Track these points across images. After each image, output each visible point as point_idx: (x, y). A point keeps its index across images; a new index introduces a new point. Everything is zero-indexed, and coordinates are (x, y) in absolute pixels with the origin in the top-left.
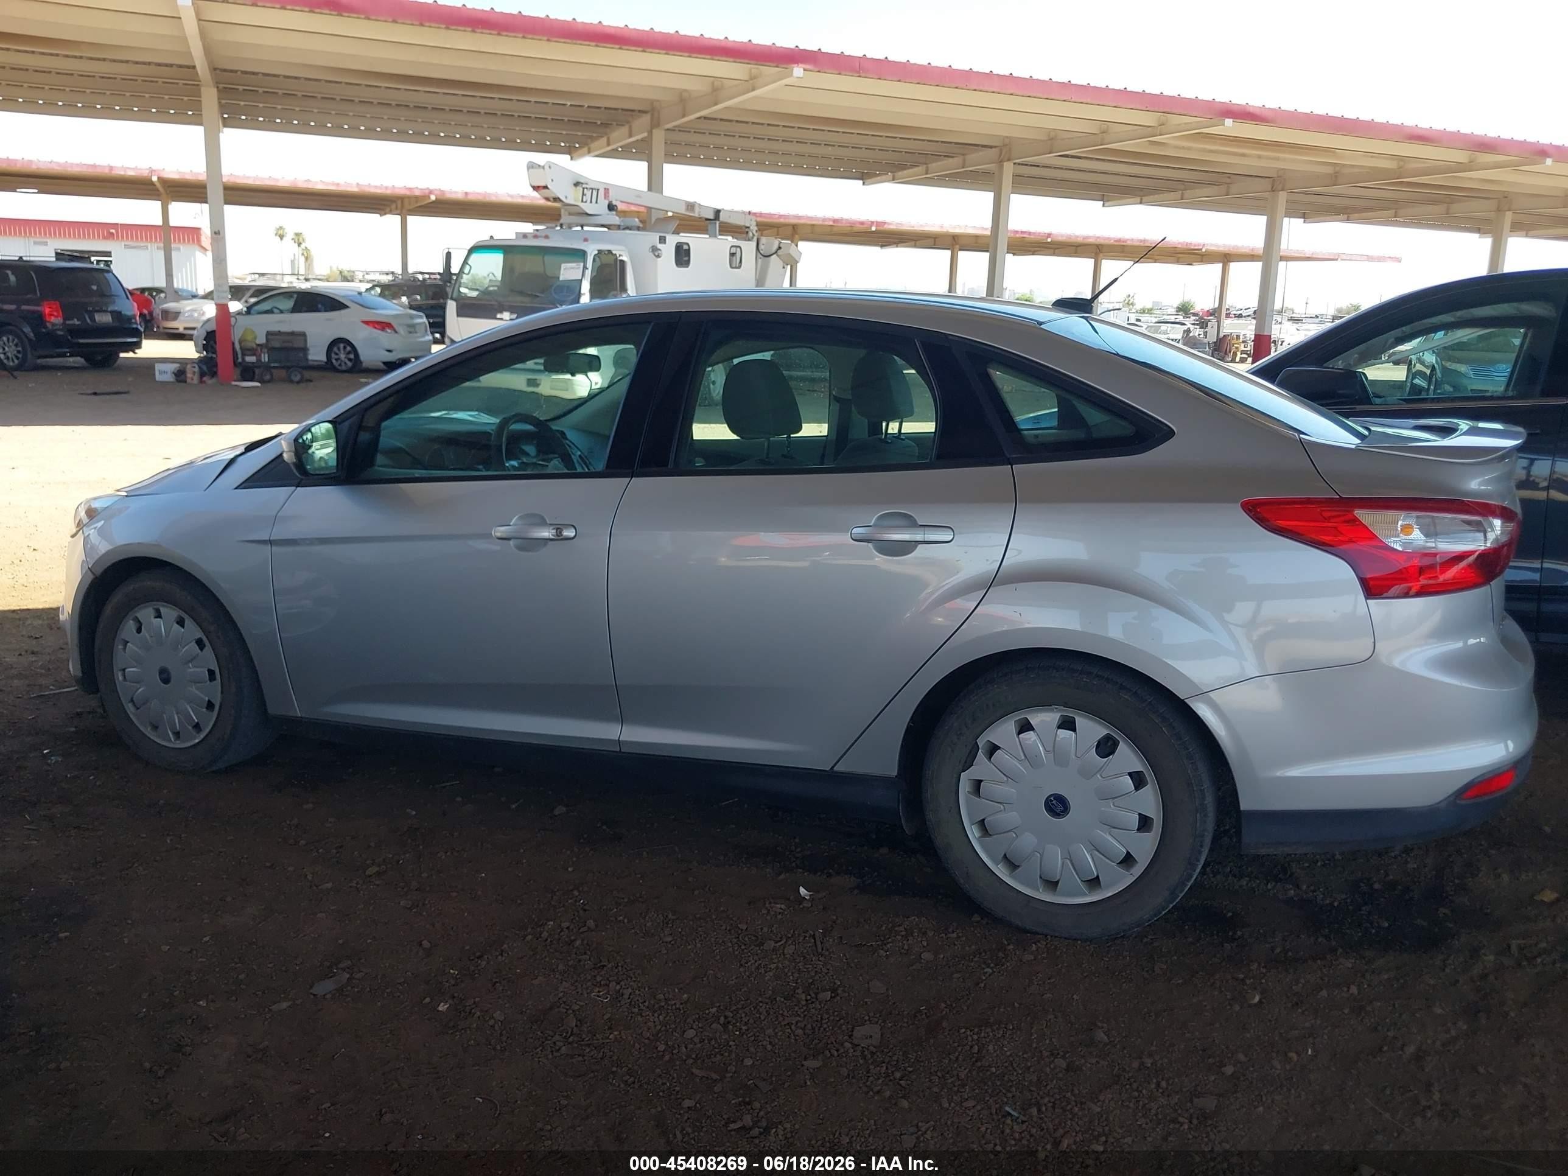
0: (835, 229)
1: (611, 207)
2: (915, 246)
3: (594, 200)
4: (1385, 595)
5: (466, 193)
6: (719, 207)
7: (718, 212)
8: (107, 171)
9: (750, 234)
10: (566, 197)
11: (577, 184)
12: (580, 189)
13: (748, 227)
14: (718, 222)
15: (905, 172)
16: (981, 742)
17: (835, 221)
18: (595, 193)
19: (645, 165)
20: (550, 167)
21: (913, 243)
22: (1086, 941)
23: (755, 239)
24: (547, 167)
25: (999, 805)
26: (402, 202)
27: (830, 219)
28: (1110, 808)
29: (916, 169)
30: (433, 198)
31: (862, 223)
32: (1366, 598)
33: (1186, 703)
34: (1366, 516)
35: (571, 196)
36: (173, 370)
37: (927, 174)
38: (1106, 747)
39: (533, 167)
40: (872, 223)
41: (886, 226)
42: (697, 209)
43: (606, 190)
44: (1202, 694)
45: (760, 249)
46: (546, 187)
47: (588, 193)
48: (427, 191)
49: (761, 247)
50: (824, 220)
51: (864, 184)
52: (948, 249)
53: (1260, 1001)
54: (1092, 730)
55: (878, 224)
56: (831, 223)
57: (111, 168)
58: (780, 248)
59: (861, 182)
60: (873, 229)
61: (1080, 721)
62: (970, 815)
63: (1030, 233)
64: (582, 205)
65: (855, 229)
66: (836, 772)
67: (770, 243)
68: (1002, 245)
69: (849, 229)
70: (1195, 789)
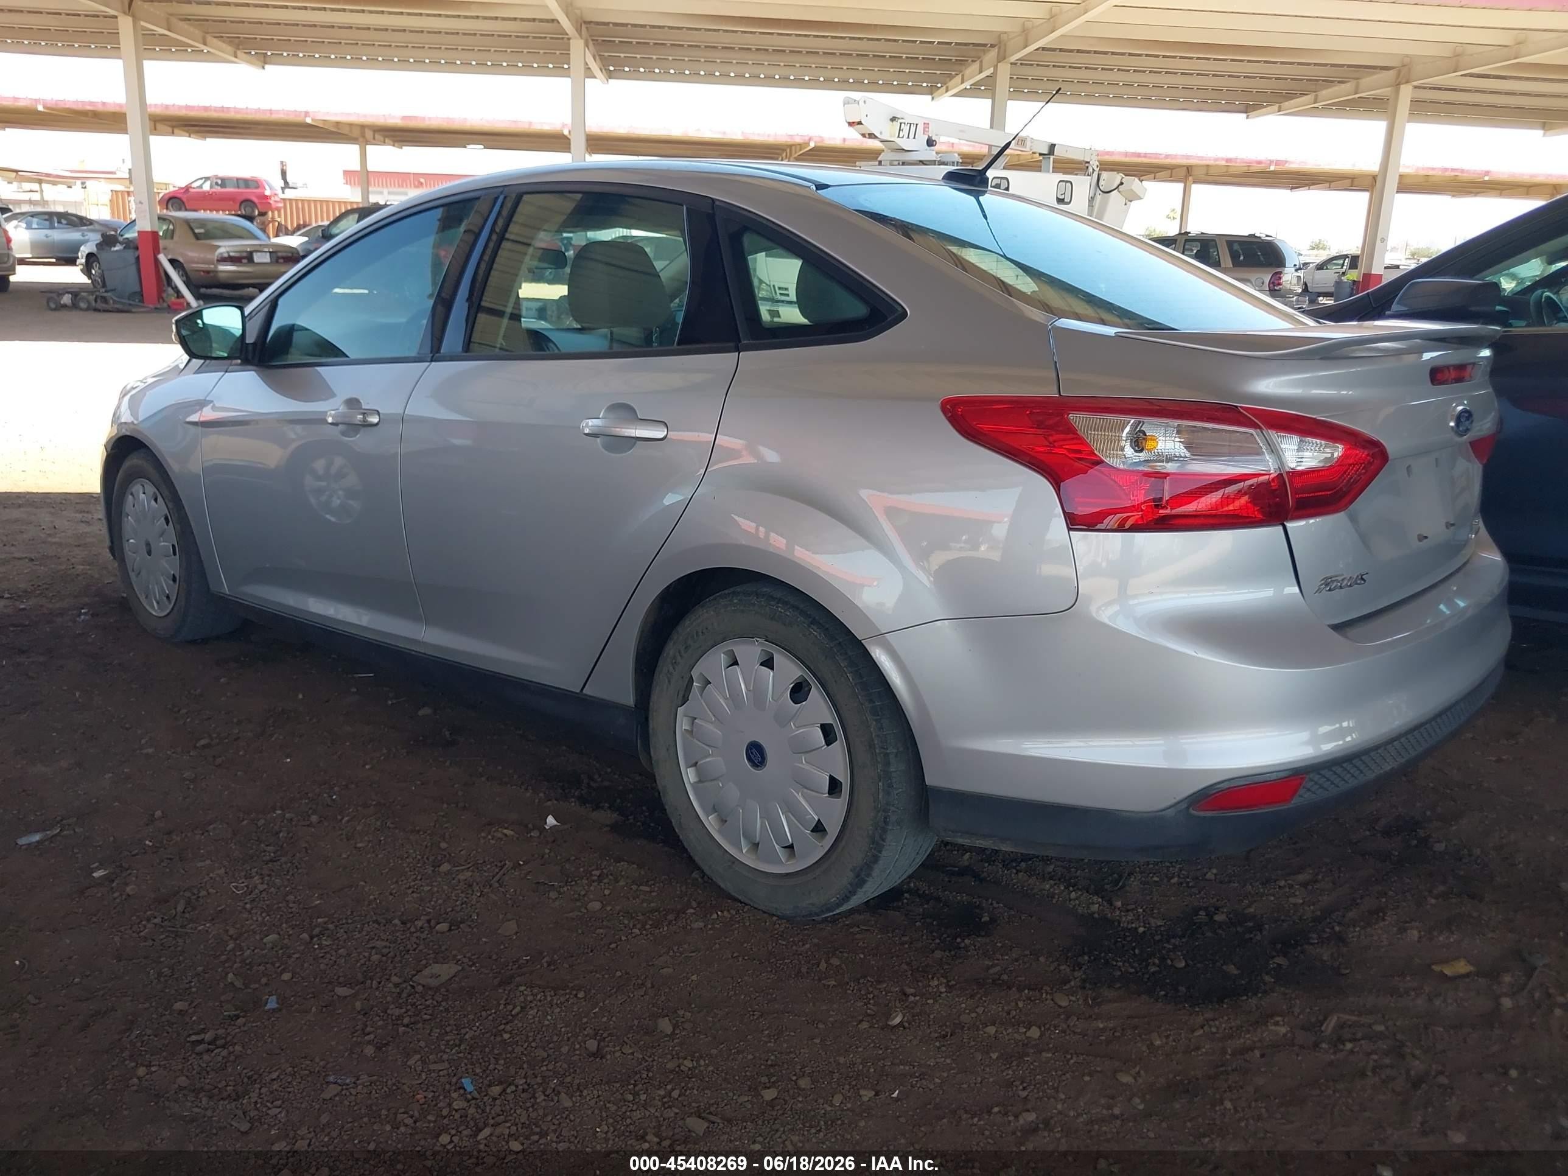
0: (1231, 170)
1: (930, 143)
2: (1330, 188)
3: (912, 135)
4: (1099, 527)
5: (844, 140)
6: (1054, 142)
7: (1052, 147)
8: (527, 126)
9: (1090, 170)
10: (881, 133)
11: (893, 119)
12: (897, 124)
13: (1089, 162)
14: (1052, 157)
15: (1292, 101)
16: (695, 673)
17: (1228, 160)
18: (913, 128)
19: (990, 101)
20: (865, 102)
21: (1327, 185)
22: (780, 918)
23: (1096, 174)
24: (861, 103)
25: (707, 748)
26: (791, 151)
27: (1223, 159)
28: (803, 763)
29: (1304, 98)
30: (812, 145)
31: (1259, 162)
32: (1069, 529)
33: (862, 644)
34: (1077, 419)
35: (888, 131)
36: (537, 307)
37: (1315, 102)
38: (799, 692)
39: (848, 103)
40: (1271, 162)
41: (1287, 165)
42: (1028, 143)
43: (926, 125)
44: (880, 637)
45: (1100, 184)
46: (860, 123)
47: (906, 128)
48: (807, 138)
49: (1101, 182)
50: (1216, 160)
51: (1247, 117)
52: (1368, 191)
53: (901, 1024)
54: (789, 670)
55: (1278, 163)
56: (1224, 163)
57: (530, 123)
58: (1122, 183)
59: (1244, 115)
60: (1272, 168)
61: (779, 659)
62: (685, 755)
63: (1462, 171)
64: (898, 141)
65: (1253, 169)
66: (586, 695)
67: (1110, 179)
68: (1392, 183)
69: (1246, 168)
70: (877, 751)
